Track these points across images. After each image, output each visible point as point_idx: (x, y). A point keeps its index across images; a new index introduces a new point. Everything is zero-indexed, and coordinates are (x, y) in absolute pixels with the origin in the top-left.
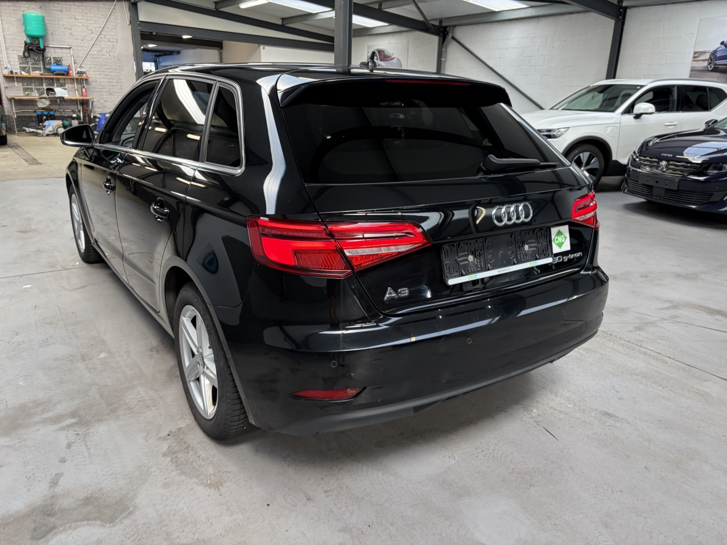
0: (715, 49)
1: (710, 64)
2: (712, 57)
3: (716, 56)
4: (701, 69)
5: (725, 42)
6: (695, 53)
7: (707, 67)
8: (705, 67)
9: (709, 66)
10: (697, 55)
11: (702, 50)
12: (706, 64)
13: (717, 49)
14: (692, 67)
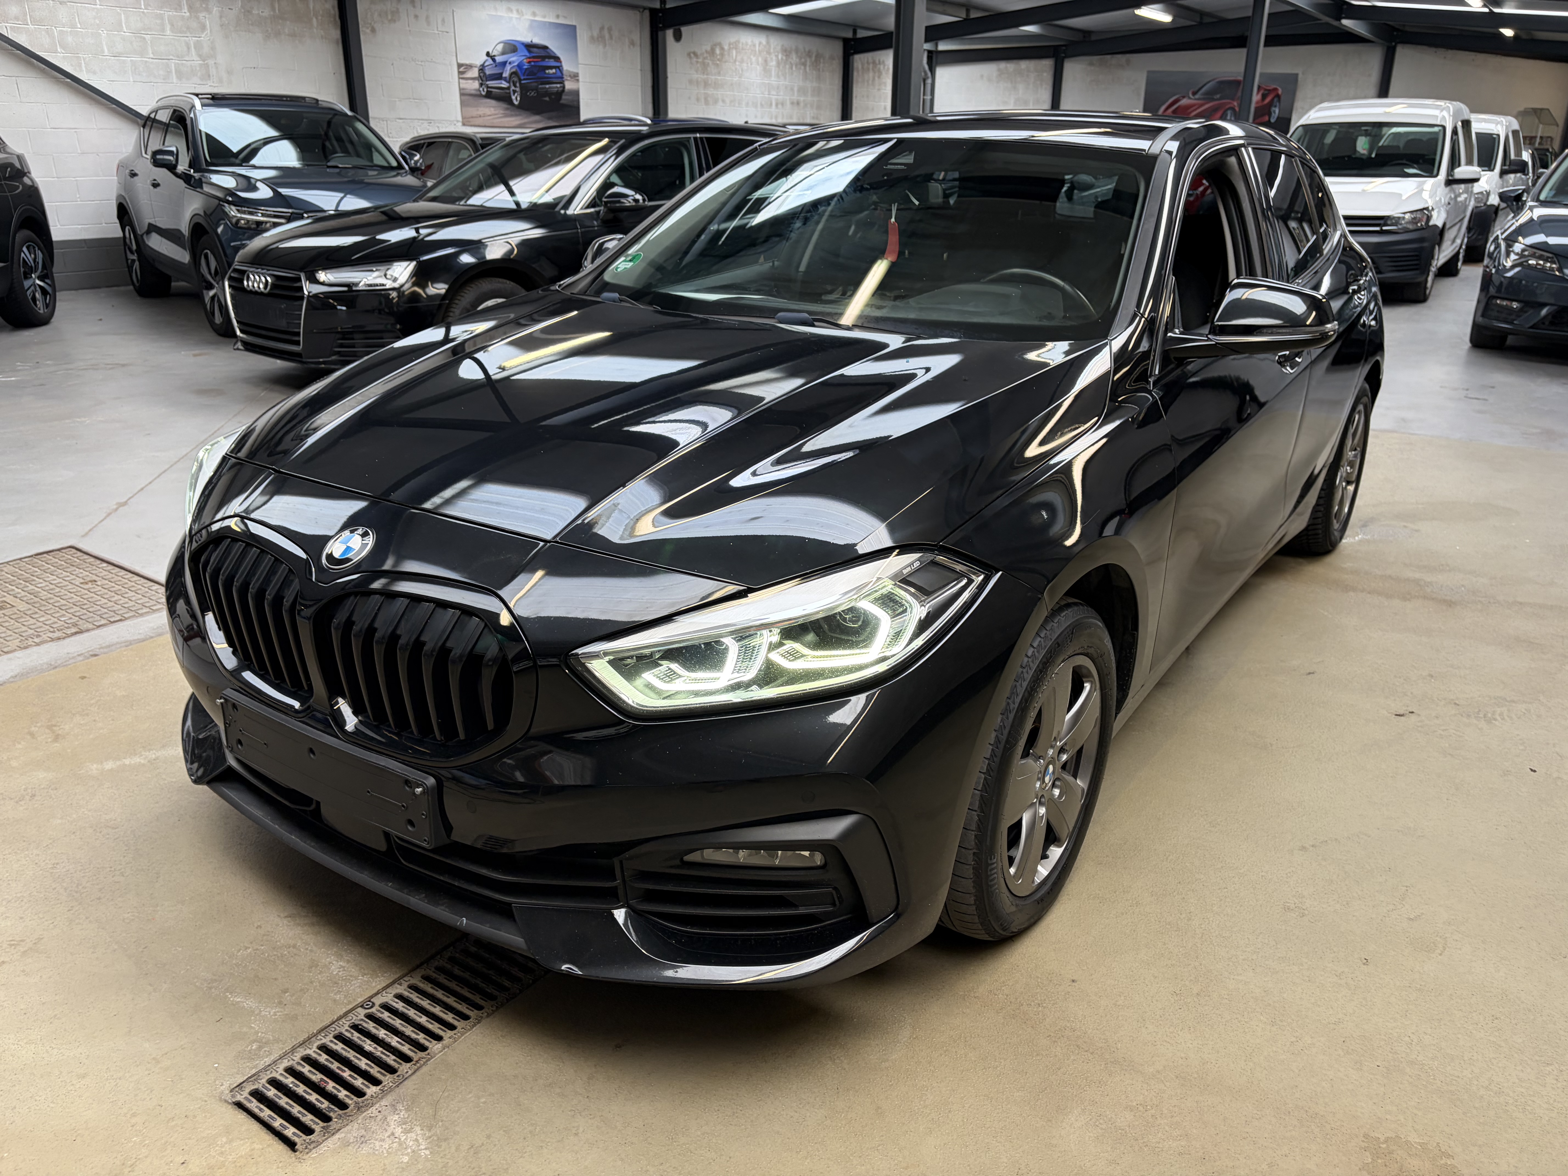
0: (482, 63)
1: (481, 85)
2: (482, 75)
3: (485, 74)
4: (473, 92)
5: (491, 52)
6: (460, 66)
7: (480, 91)
8: (476, 90)
9: (481, 89)
10: (463, 69)
11: (467, 62)
12: (476, 85)
13: (485, 62)
14: (460, 89)
